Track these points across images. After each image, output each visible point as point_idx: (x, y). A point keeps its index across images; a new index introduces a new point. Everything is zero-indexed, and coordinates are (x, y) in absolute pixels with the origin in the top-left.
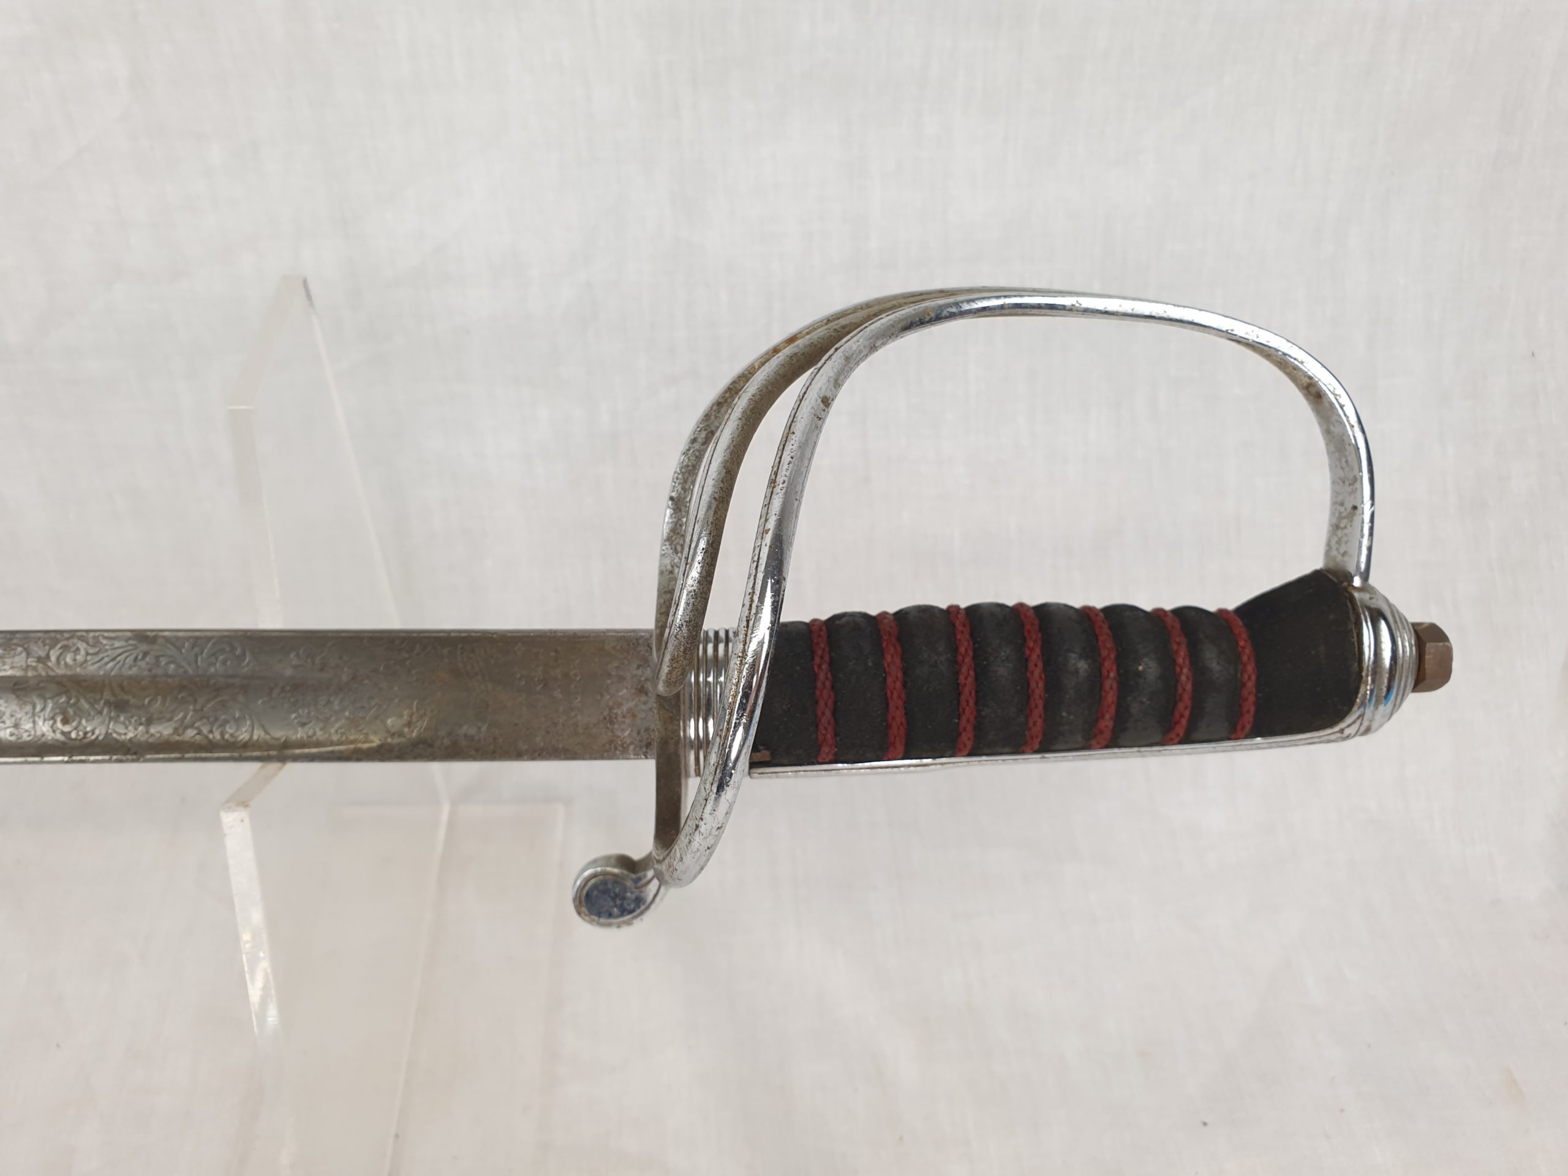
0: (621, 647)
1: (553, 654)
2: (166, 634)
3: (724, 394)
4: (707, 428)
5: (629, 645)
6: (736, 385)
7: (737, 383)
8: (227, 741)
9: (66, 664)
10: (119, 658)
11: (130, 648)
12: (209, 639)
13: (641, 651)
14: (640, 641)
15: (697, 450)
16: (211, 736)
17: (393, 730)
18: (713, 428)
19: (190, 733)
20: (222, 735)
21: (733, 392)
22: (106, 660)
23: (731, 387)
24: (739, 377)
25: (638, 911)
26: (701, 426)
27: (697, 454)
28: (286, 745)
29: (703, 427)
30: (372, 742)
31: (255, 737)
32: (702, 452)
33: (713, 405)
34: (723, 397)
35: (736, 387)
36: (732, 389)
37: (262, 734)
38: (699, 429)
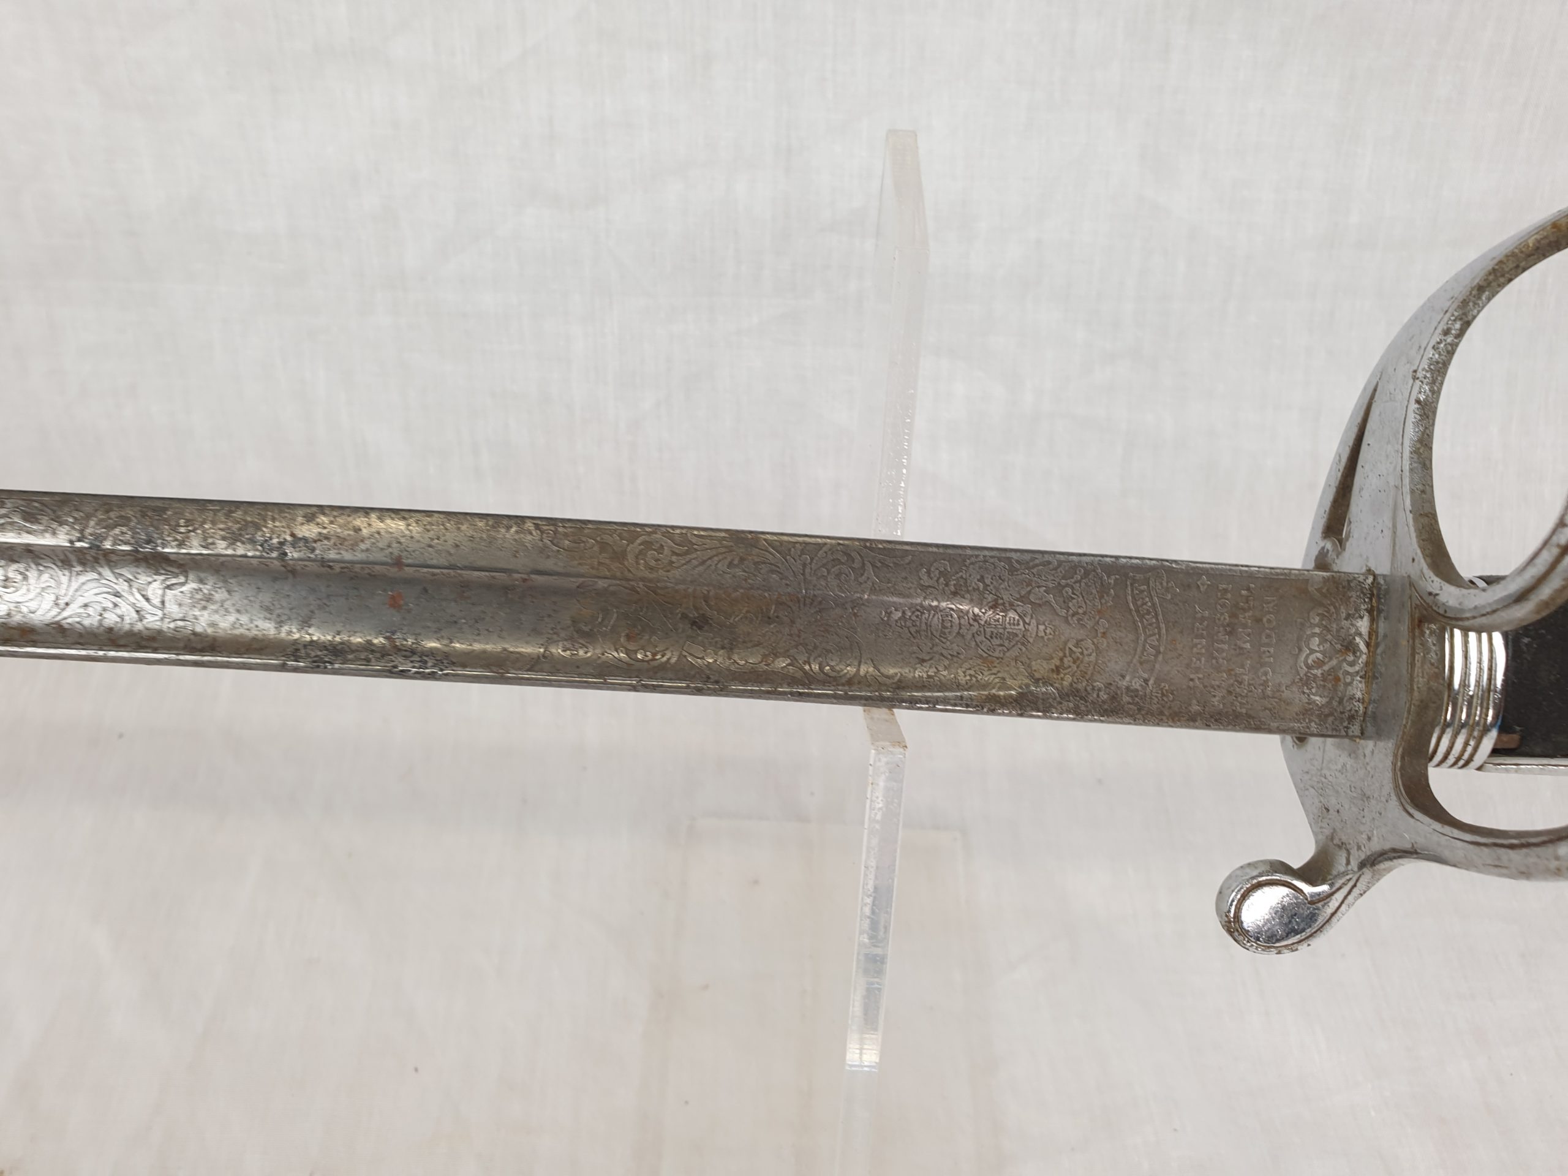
0: (1327, 590)
1: (1244, 592)
2: (768, 536)
3: (1487, 275)
4: (1464, 317)
5: (1337, 588)
6: (1504, 266)
7: (1505, 263)
8: (826, 674)
9: (646, 564)
10: (709, 562)
11: (723, 550)
12: (820, 546)
13: (1352, 597)
14: (1352, 585)
15: (1449, 344)
16: (807, 667)
17: (1037, 675)
18: (1470, 318)
19: (782, 663)
20: (821, 669)
21: (1499, 274)
22: (695, 562)
23: (1497, 267)
24: (1507, 256)
25: (1309, 931)
26: (1456, 314)
27: (1450, 348)
28: (901, 685)
29: (1459, 315)
30: (1010, 688)
31: (862, 672)
32: (1454, 347)
33: (1472, 289)
34: (1485, 280)
35: (1503, 269)
36: (1497, 270)
37: (871, 669)
38: (1452, 318)
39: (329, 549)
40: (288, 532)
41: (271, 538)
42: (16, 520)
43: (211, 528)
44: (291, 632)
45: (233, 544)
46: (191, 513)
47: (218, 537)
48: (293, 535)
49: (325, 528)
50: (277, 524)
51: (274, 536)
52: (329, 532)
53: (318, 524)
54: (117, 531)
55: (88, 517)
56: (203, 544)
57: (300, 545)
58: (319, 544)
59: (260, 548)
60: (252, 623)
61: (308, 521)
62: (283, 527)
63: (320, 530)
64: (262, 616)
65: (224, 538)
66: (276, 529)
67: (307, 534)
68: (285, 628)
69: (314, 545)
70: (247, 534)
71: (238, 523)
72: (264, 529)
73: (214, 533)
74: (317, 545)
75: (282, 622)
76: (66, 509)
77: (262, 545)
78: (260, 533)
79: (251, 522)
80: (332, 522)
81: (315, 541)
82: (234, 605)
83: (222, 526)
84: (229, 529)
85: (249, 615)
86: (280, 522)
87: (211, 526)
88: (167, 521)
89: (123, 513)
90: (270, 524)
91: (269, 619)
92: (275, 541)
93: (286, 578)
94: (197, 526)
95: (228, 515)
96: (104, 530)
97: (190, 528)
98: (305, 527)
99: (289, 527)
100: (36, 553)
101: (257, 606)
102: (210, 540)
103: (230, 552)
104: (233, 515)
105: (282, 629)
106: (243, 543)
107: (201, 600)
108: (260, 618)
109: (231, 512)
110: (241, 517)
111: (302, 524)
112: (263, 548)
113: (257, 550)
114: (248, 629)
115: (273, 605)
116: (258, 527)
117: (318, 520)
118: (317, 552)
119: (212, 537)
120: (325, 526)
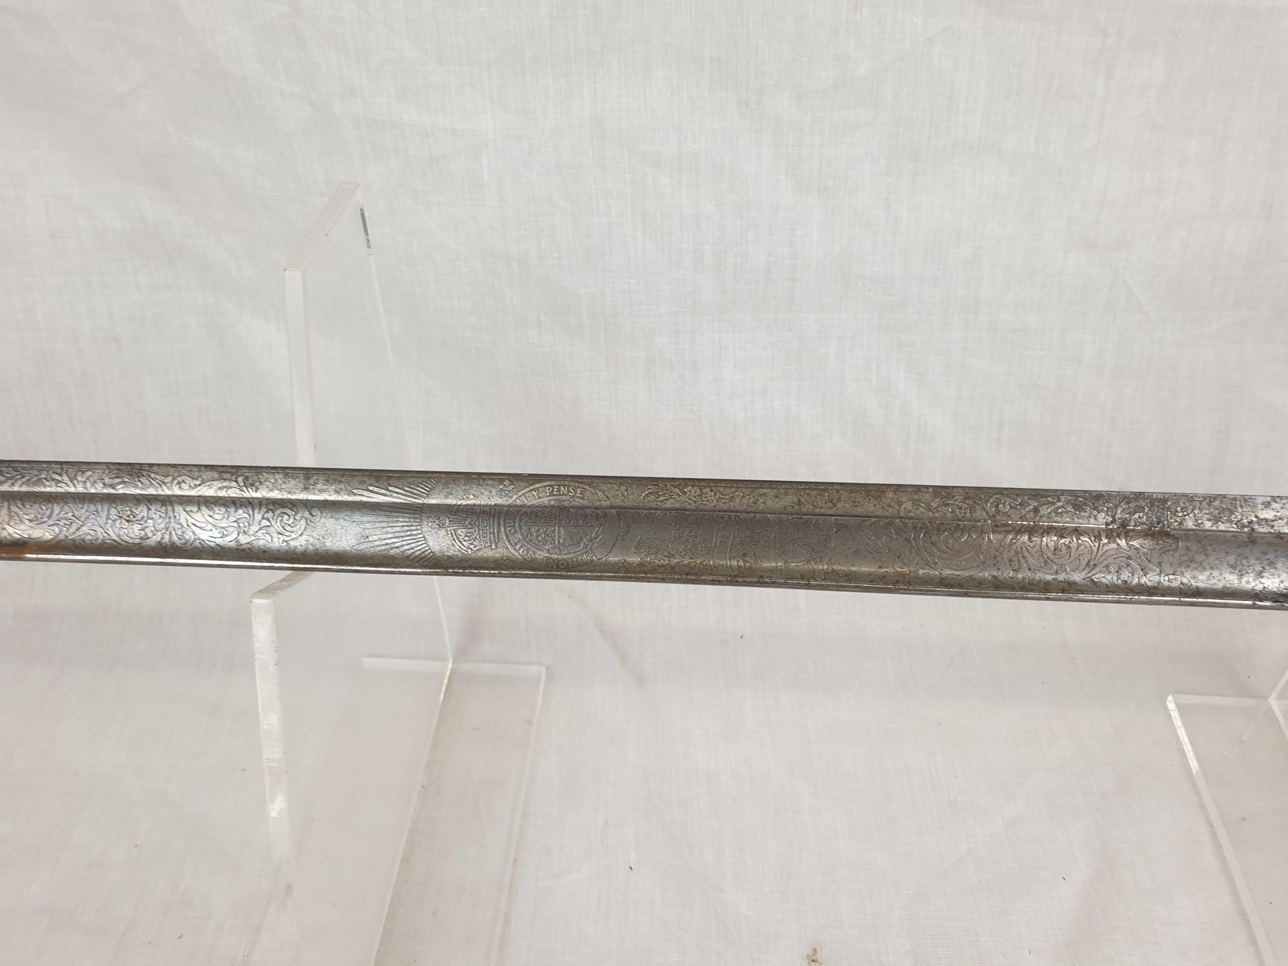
39: (1283, 526)
40: (1253, 515)
41: (1242, 519)
42: (1069, 509)
43: (1198, 513)
44: (1249, 582)
45: (1216, 523)
46: (1184, 503)
47: (1206, 519)
48: (1256, 517)
49: (1278, 512)
50: (1244, 509)
51: (1243, 518)
52: (1281, 515)
53: (1273, 509)
54: (1136, 516)
55: (1116, 507)
56: (1195, 524)
57: (1263, 523)
58: (1276, 522)
59: (1235, 526)
60: (1221, 576)
61: (1266, 507)
62: (1249, 511)
63: (1275, 513)
64: (1229, 571)
65: (1209, 520)
66: (1245, 513)
67: (1266, 516)
68: (1245, 579)
69: (1272, 523)
70: (1225, 517)
71: (1217, 509)
72: (1236, 513)
73: (1202, 517)
74: (1275, 523)
75: (1242, 575)
76: (1101, 502)
77: (1236, 524)
78: (1233, 516)
79: (1226, 509)
80: (1282, 508)
81: (1273, 521)
82: (1209, 564)
83: (1207, 512)
84: (1212, 513)
85: (1219, 571)
86: (1247, 508)
87: (1199, 511)
88: (1169, 509)
89: (1139, 504)
90: (1240, 510)
91: (1234, 573)
92: (1245, 521)
93: (1247, 546)
94: (1189, 512)
95: (1210, 504)
96: (1128, 516)
97: (1185, 513)
98: (1265, 512)
99: (1253, 511)
100: (1080, 532)
101: (1225, 564)
102: (1200, 521)
103: (1214, 528)
104: (1213, 504)
105: (1242, 580)
106: (1223, 523)
107: (1187, 561)
108: (1227, 572)
109: (1211, 502)
110: (1219, 505)
111: (1262, 509)
112: (1237, 526)
113: (1233, 527)
114: (1219, 580)
115: (1236, 563)
116: (1232, 512)
117: (1272, 507)
118: (1275, 528)
119: (1201, 519)
120: (1278, 510)
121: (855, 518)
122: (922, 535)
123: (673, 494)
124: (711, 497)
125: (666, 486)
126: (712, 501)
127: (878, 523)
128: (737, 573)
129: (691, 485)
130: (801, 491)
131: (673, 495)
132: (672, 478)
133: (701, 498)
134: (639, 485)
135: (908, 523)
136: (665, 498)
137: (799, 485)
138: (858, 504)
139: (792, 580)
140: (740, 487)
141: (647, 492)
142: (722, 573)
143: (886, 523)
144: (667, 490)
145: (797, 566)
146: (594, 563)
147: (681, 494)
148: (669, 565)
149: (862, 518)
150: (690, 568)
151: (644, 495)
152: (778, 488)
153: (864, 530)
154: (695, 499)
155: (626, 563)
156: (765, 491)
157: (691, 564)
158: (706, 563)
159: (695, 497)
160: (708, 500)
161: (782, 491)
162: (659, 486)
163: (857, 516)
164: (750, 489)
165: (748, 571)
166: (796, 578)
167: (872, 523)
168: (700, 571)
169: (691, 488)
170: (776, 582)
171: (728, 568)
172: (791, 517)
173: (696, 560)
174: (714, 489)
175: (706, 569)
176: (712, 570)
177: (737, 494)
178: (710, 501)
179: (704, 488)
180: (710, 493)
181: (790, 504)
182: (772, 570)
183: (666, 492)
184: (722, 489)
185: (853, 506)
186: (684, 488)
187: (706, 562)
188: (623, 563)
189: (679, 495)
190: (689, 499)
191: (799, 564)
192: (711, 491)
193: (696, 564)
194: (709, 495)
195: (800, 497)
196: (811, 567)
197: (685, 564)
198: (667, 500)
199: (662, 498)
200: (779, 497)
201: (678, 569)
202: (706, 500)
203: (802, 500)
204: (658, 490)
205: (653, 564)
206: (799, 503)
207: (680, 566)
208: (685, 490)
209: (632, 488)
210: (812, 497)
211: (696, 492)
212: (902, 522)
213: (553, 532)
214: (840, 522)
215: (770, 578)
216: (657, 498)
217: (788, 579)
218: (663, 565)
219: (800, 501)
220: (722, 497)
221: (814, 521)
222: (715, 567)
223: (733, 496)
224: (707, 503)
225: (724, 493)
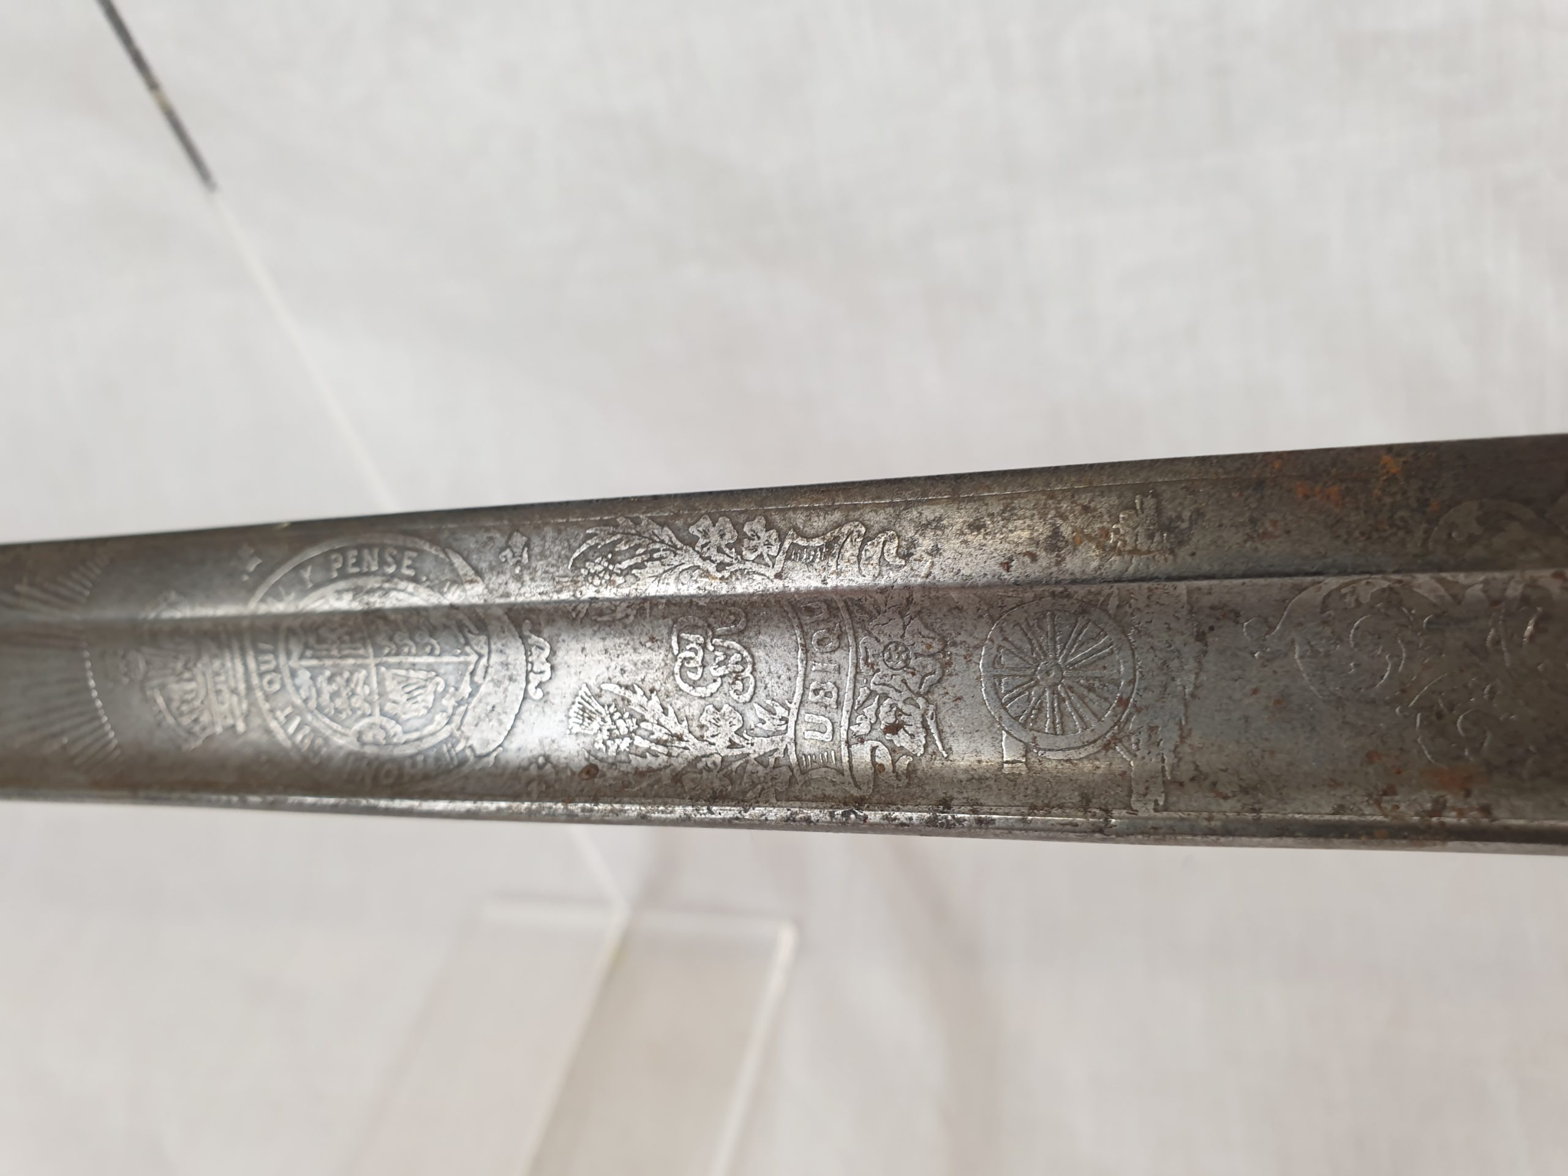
121: (1262, 581)
122: (1530, 628)
123: (657, 546)
124: (769, 545)
125: (637, 522)
126: (772, 558)
127: (1353, 592)
128: (866, 791)
129: (709, 514)
130: (1059, 502)
131: (658, 550)
132: (655, 498)
133: (739, 553)
134: (563, 527)
135: (1470, 586)
136: (632, 562)
137: (1053, 481)
138: (1270, 529)
139: (1049, 814)
140: (856, 508)
141: (584, 548)
142: (819, 793)
143: (1383, 590)
144: (639, 534)
145: (1069, 761)
146: (465, 769)
147: (679, 545)
148: (666, 767)
149: (1288, 581)
150: (728, 776)
151: (576, 554)
152: (982, 499)
153: (1300, 624)
154: (720, 558)
155: (549, 766)
156: (939, 511)
157: (731, 764)
158: (776, 759)
159: (720, 550)
160: (761, 556)
161: (996, 508)
162: (617, 526)
163: (1271, 575)
164: (890, 510)
165: (905, 781)
166: (1061, 806)
167: (1329, 595)
168: (754, 785)
169: (708, 522)
170: (993, 820)
171: (841, 772)
172: (1029, 595)
173: (746, 750)
174: (777, 518)
175: (773, 779)
176: (791, 781)
177: (845, 529)
178: (767, 560)
179: (748, 520)
180: (763, 535)
181: (1020, 549)
182: (981, 779)
183: (637, 542)
184: (800, 519)
185: (1250, 538)
186: (690, 525)
187: (776, 755)
188: (540, 767)
189: (675, 546)
190: (704, 559)
191: (1073, 755)
192: (768, 527)
193: (747, 762)
194: (762, 541)
195: (1059, 521)
196: (1118, 767)
197: (714, 763)
198: (640, 566)
199: (625, 565)
200: (984, 526)
201: (693, 780)
202: (753, 557)
203: (1066, 531)
204: (614, 538)
205: (623, 768)
206: (1054, 542)
207: (701, 772)
208: (693, 530)
209: (544, 538)
210: (1101, 516)
211: (722, 536)
212: (1441, 581)
213: (365, 683)
214: (1206, 601)
215: (974, 806)
216: (611, 562)
217: (1033, 809)
218: (650, 770)
219: (1056, 533)
220: (801, 542)
221: (1113, 602)
222: (803, 773)
223: (837, 538)
224: (755, 568)
225: (809, 531)
